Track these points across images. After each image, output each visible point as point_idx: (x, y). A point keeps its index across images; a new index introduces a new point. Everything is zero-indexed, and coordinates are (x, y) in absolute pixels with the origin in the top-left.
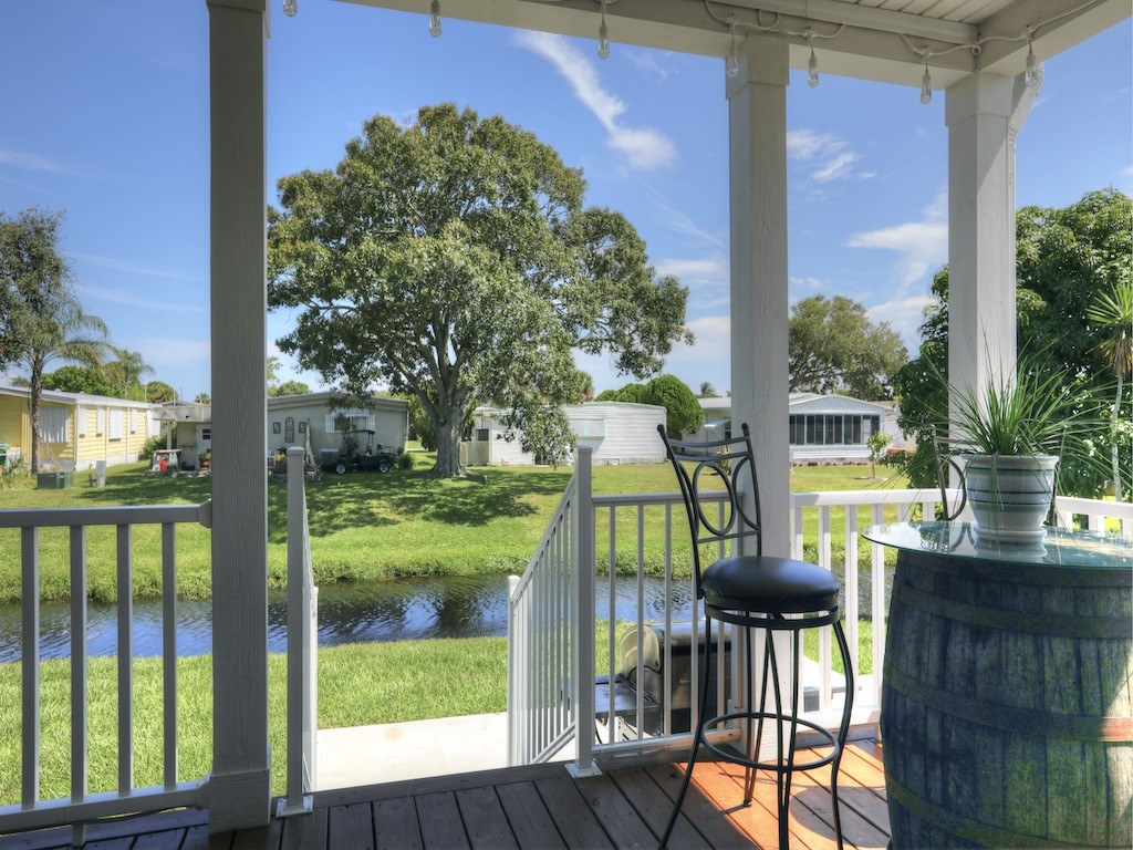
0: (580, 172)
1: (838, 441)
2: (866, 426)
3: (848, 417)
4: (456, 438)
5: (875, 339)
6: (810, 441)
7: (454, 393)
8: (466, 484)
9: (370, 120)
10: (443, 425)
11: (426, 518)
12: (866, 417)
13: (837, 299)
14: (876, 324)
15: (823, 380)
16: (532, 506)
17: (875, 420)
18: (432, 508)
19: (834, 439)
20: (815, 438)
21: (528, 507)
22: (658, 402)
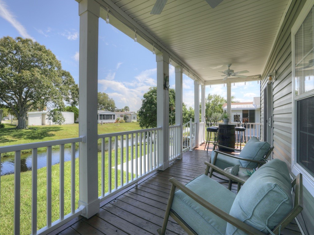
0: (60, 62)
1: (108, 119)
2: (112, 116)
3: (110, 115)
4: (25, 119)
5: (110, 101)
6: (103, 119)
7: (24, 108)
8: (30, 130)
9: (6, 37)
10: (21, 116)
11: (25, 139)
12: (113, 115)
13: (104, 93)
14: (111, 98)
15: (100, 108)
16: (54, 134)
17: (114, 115)
18: (25, 136)
19: (107, 119)
20: (104, 119)
21: (53, 134)
22: (72, 111)
